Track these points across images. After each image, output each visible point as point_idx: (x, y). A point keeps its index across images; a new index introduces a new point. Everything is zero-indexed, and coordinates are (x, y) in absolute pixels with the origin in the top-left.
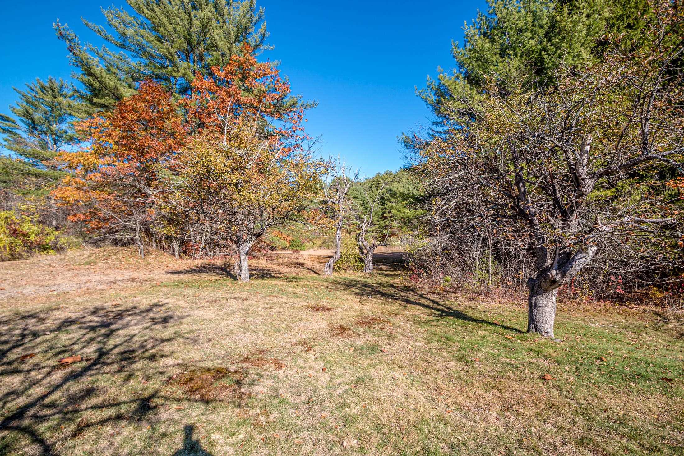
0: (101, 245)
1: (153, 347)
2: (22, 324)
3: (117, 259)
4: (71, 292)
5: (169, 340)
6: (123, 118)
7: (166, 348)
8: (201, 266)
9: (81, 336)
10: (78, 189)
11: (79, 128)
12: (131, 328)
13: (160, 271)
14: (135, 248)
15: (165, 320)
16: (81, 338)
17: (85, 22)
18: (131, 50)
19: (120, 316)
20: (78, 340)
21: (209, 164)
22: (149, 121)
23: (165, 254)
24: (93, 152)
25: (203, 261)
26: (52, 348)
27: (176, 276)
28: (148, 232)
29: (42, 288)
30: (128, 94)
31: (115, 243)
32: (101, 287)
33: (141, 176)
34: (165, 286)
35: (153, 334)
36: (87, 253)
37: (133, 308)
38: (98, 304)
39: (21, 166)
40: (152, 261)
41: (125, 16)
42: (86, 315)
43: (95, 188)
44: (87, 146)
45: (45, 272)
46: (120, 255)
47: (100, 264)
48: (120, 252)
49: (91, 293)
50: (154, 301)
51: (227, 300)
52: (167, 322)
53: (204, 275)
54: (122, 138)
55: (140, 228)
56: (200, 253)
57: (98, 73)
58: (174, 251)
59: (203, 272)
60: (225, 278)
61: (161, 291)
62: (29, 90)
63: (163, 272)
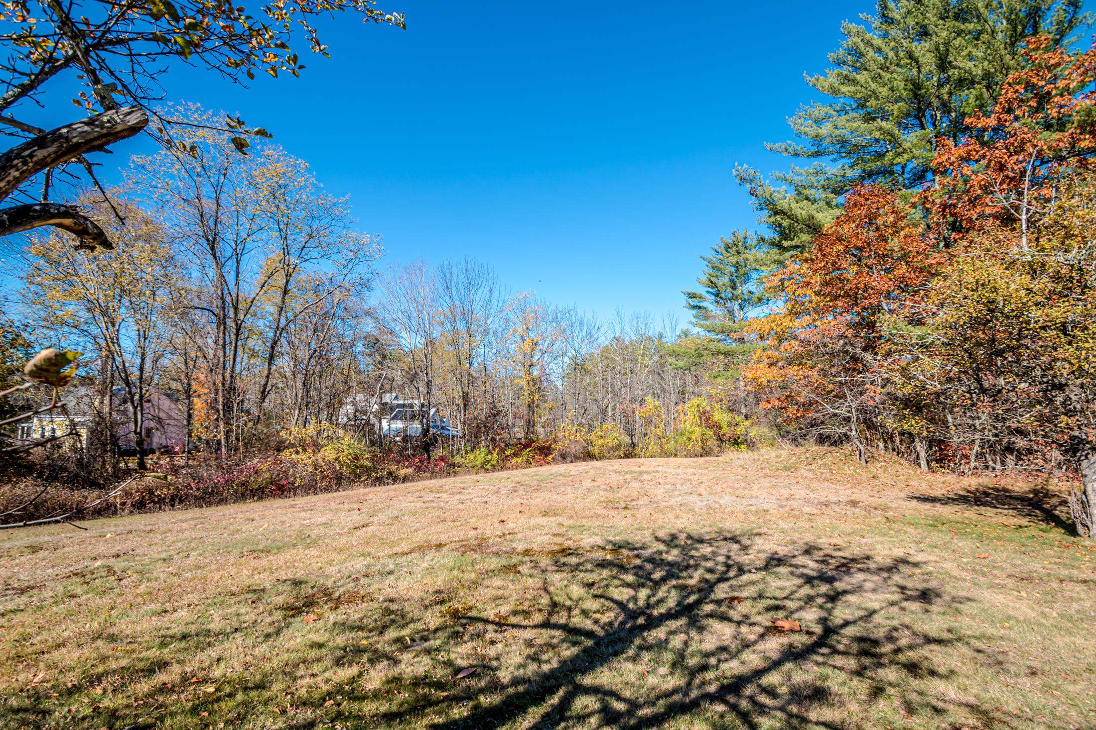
0: (803, 442)
1: (911, 647)
2: (724, 548)
3: (825, 465)
4: (772, 511)
5: (939, 642)
6: (824, 255)
7: (937, 657)
8: (977, 490)
9: (795, 588)
10: (771, 365)
11: (769, 285)
12: (865, 594)
13: (895, 492)
14: (850, 449)
15: (925, 596)
16: (796, 592)
17: (769, 146)
18: (830, 154)
19: (846, 566)
20: (792, 593)
21: (993, 296)
22: (861, 249)
23: (902, 462)
24: (787, 312)
25: (980, 480)
26: (761, 596)
27: (928, 506)
28: (870, 425)
29: (739, 499)
30: (829, 219)
31: (822, 440)
32: (807, 509)
33: (856, 337)
34: (910, 524)
35: (907, 620)
36: (784, 453)
37: (863, 558)
38: (809, 538)
39: (712, 346)
40: (879, 473)
41: (819, 111)
42: (796, 553)
43: (790, 362)
44: (779, 306)
45: (739, 477)
46: (829, 459)
47: (803, 471)
48: (829, 455)
49: (797, 517)
50: (899, 553)
51: (1061, 581)
52: (930, 602)
53: (989, 511)
54: (826, 284)
55: (858, 418)
56: (973, 464)
57: (786, 206)
58: (918, 458)
59: (984, 504)
60: (1043, 526)
61: (905, 532)
62: (714, 253)
63: (903, 495)
